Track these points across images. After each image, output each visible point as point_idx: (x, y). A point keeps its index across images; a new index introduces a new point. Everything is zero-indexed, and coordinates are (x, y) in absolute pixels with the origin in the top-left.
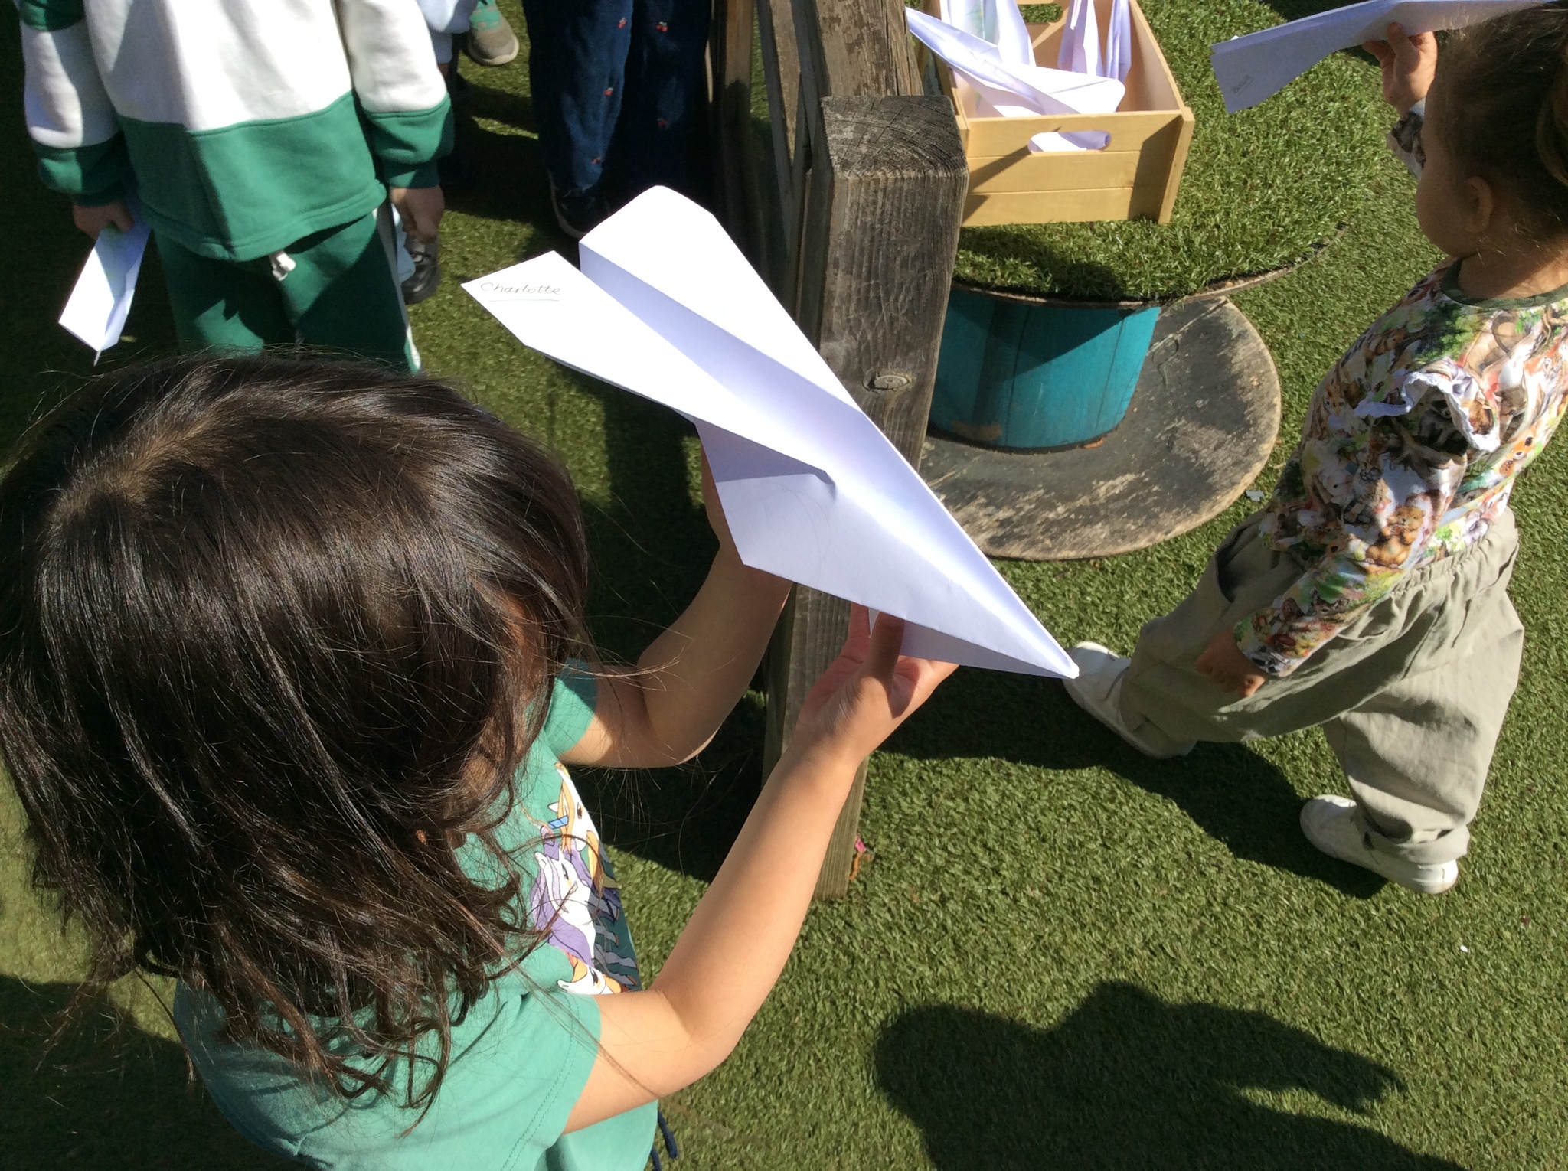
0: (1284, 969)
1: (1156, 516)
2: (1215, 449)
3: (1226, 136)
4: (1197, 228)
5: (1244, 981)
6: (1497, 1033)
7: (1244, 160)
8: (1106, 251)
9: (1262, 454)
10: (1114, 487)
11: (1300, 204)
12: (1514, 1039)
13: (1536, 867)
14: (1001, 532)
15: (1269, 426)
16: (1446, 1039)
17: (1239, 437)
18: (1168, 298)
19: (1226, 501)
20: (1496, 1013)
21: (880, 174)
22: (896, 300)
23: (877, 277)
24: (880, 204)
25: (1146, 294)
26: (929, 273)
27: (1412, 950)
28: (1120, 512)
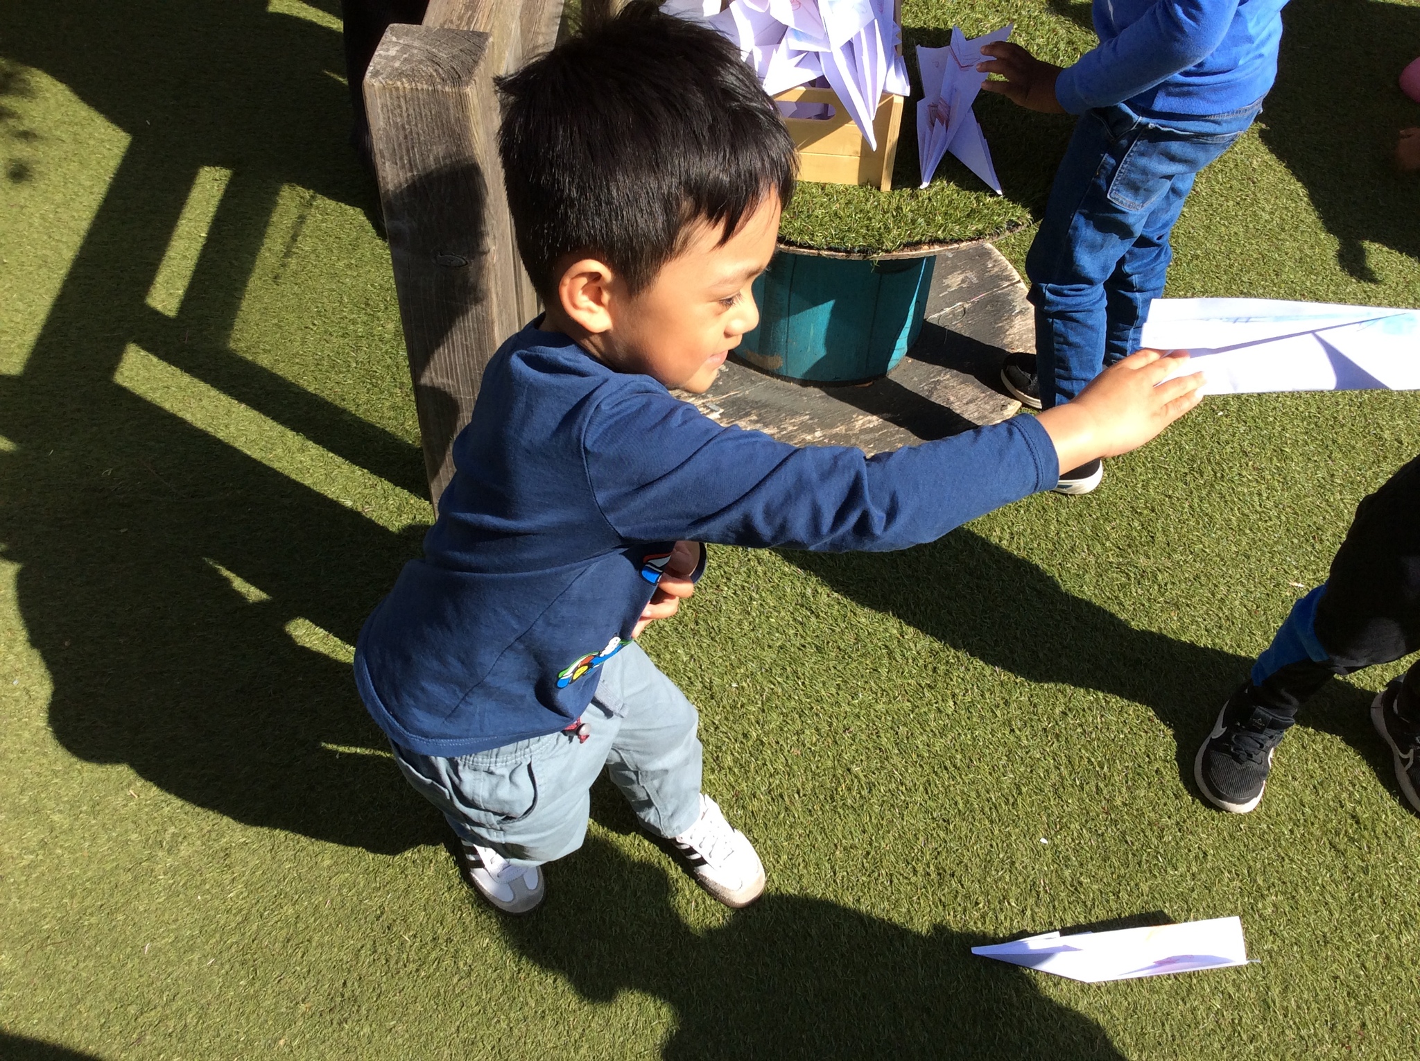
10: (870, 422)
13: (1133, 785)
21: (399, 83)
24: (404, 109)
27: (996, 833)
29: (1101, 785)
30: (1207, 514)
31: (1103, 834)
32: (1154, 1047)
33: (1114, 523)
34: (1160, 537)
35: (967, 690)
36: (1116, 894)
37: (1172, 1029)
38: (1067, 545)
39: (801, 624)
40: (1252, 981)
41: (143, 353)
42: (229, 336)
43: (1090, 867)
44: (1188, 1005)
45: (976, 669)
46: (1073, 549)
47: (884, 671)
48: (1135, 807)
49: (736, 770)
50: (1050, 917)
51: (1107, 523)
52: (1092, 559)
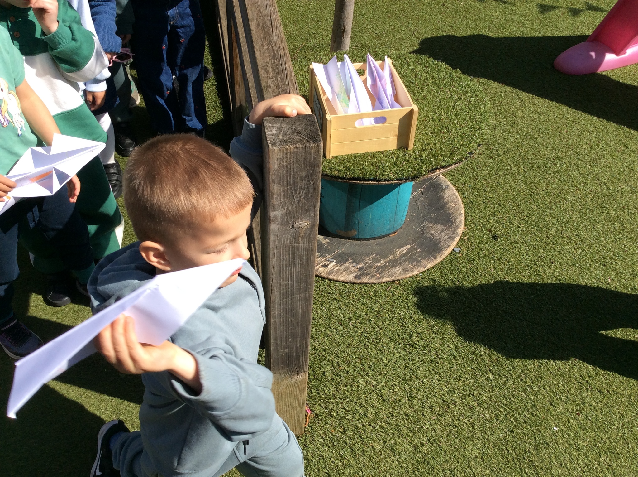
0: (484, 445)
1: (420, 261)
2: (440, 233)
3: (432, 114)
4: (424, 150)
5: (469, 452)
6: (572, 463)
7: (439, 123)
8: (389, 162)
9: (459, 233)
10: (403, 251)
11: (462, 138)
12: (578, 464)
13: (581, 391)
14: (359, 273)
15: (460, 222)
16: (552, 467)
17: (449, 227)
18: (414, 178)
19: (446, 253)
20: (570, 455)
21: (287, 147)
22: (299, 193)
23: (291, 185)
24: (289, 158)
25: (406, 177)
26: (312, 183)
27: (535, 431)
28: (405, 261)
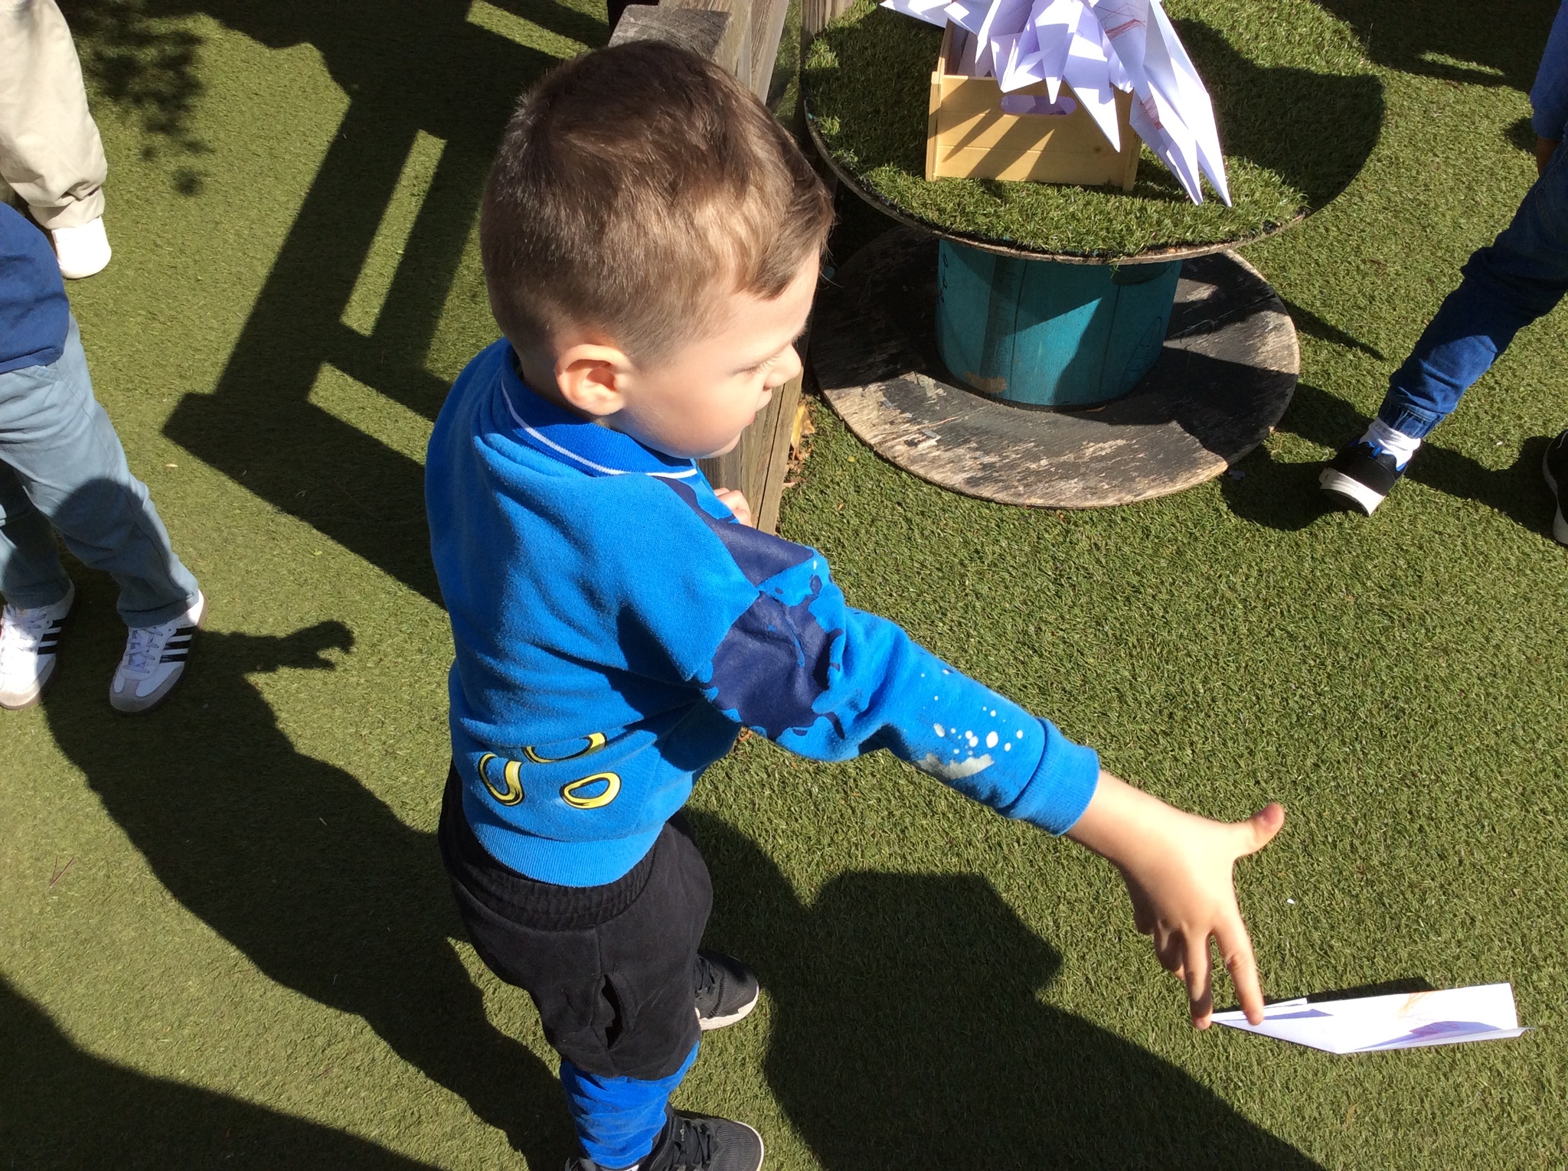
1: (1133, 479)
2: (1212, 428)
9: (1256, 437)
10: (1102, 449)
13: (1392, 843)
14: (980, 475)
15: (1273, 413)
17: (1240, 420)
19: (1204, 474)
28: (1098, 472)
29: (1357, 842)
30: (1482, 553)
31: (1357, 896)
32: (1412, 1125)
33: (1376, 561)
34: (1428, 577)
35: (1207, 738)
36: (1371, 959)
37: (1432, 1106)
38: (1323, 584)
39: (1023, 663)
40: (1525, 1058)
41: (338, 373)
42: (425, 356)
43: (1342, 930)
44: (1451, 1082)
45: (1217, 715)
46: (1329, 588)
47: (1114, 715)
48: (1394, 867)
49: (950, 816)
50: (1295, 982)
51: (1368, 561)
52: (1351, 600)
